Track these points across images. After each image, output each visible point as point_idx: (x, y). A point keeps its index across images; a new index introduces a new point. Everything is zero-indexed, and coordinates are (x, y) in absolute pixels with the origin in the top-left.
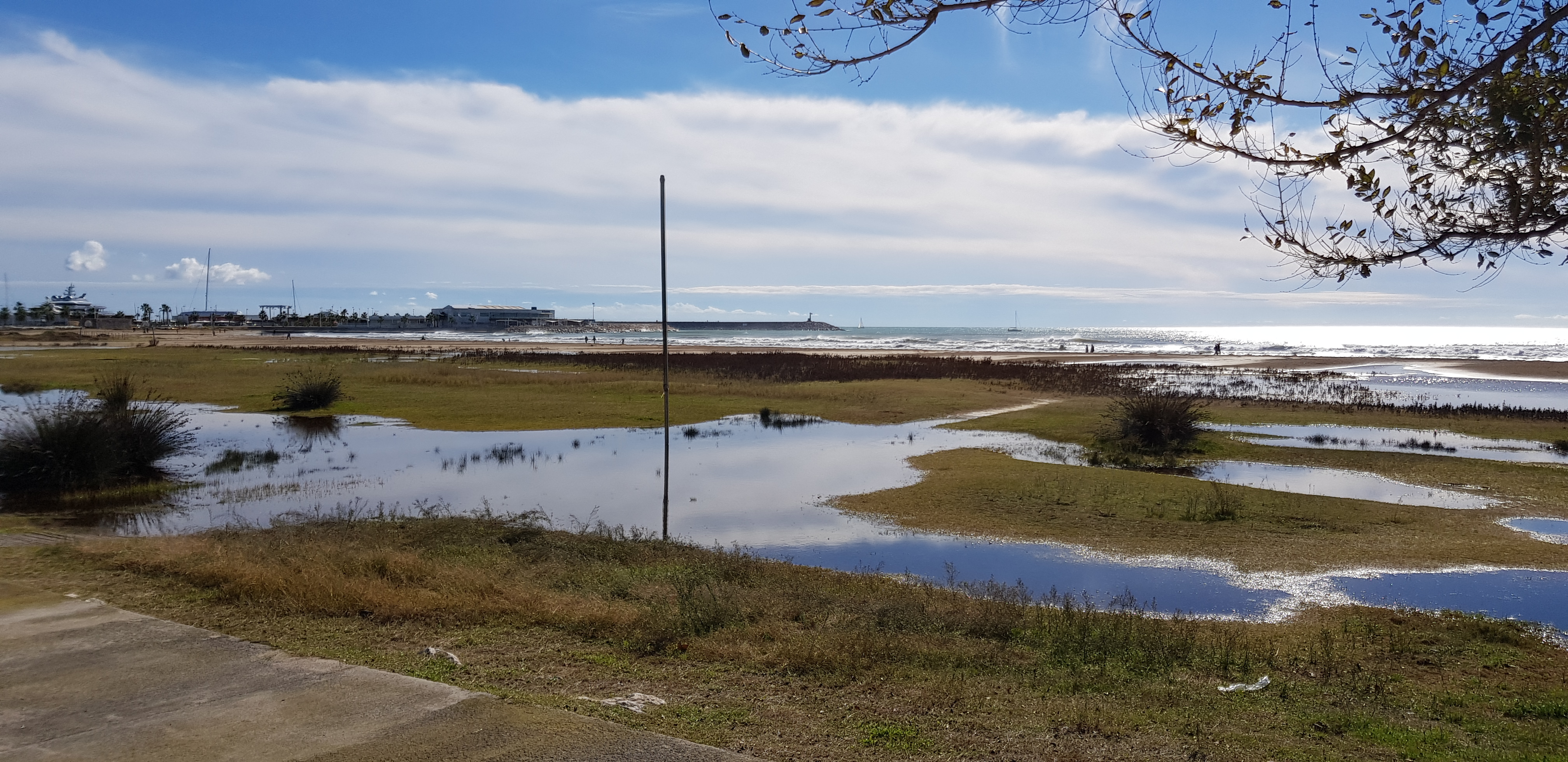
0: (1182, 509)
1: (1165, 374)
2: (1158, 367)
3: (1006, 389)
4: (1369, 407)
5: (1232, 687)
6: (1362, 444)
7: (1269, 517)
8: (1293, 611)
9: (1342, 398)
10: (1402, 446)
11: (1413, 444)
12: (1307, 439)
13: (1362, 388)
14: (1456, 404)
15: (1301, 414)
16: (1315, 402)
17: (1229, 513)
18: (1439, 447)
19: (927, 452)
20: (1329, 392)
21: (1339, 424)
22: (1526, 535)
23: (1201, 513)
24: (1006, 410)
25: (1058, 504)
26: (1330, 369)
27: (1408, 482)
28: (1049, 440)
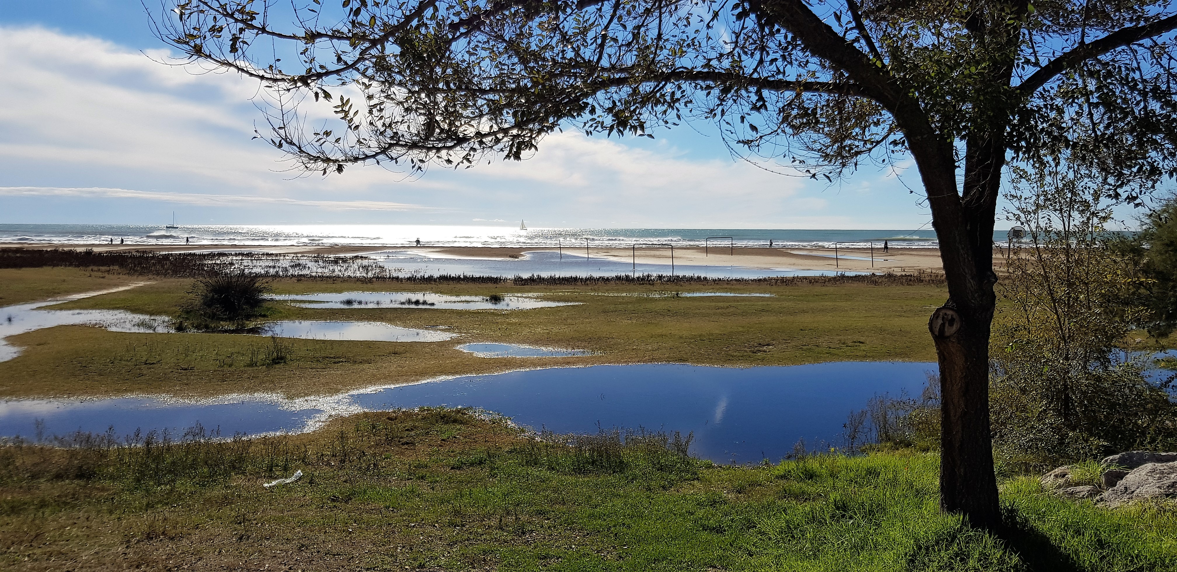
0: (247, 359)
1: (242, 260)
2: (236, 255)
3: (106, 275)
4: (383, 278)
5: (274, 483)
6: (378, 303)
7: (312, 358)
8: (324, 422)
9: (367, 273)
10: (403, 303)
11: (409, 302)
12: (341, 302)
13: (380, 267)
14: (436, 275)
15: (338, 286)
16: (349, 277)
17: (282, 358)
18: (425, 303)
19: (26, 331)
20: (359, 270)
21: (363, 291)
22: (471, 354)
23: (262, 360)
24: (105, 292)
25: (146, 364)
26: (360, 254)
27: (405, 327)
28: (142, 314)
